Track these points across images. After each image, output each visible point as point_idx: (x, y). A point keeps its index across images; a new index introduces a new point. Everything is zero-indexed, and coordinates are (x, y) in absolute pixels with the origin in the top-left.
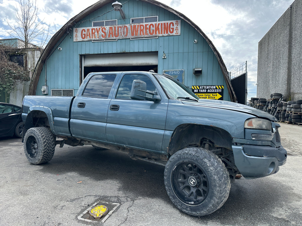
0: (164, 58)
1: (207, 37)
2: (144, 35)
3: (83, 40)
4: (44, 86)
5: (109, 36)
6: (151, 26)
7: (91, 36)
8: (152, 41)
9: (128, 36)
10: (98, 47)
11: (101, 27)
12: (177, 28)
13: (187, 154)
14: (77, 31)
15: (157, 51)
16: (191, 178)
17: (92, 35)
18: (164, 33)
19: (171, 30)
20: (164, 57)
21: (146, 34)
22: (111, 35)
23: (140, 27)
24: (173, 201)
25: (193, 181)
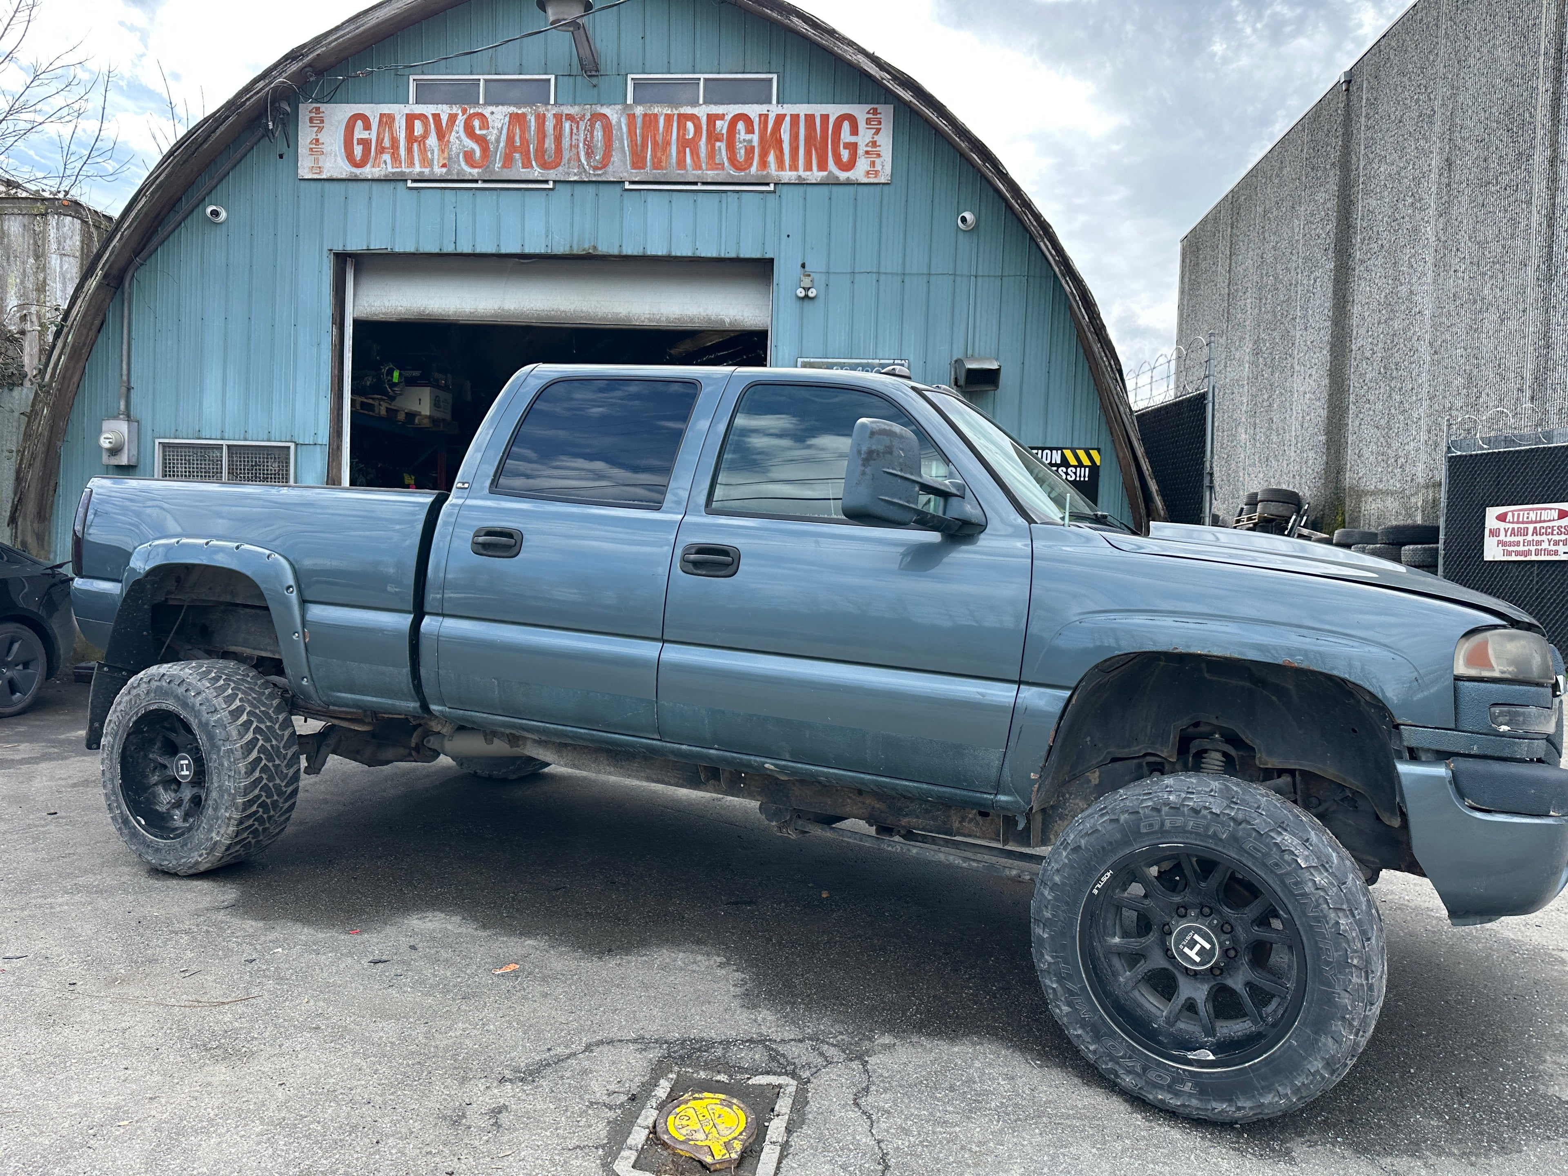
0: (803, 299)
1: (1027, 204)
2: (700, 168)
3: (357, 171)
4: (115, 418)
5: (508, 161)
6: (741, 126)
7: (402, 151)
8: (740, 207)
9: (610, 168)
10: (442, 219)
11: (464, 111)
12: (874, 144)
13: (1176, 809)
14: (317, 121)
15: (768, 256)
16: (1187, 930)
17: (409, 150)
18: (808, 167)
19: (845, 155)
20: (807, 289)
21: (714, 164)
22: (517, 156)
23: (682, 127)
24: (1095, 1052)
25: (1198, 947)
